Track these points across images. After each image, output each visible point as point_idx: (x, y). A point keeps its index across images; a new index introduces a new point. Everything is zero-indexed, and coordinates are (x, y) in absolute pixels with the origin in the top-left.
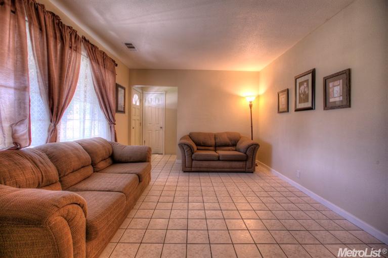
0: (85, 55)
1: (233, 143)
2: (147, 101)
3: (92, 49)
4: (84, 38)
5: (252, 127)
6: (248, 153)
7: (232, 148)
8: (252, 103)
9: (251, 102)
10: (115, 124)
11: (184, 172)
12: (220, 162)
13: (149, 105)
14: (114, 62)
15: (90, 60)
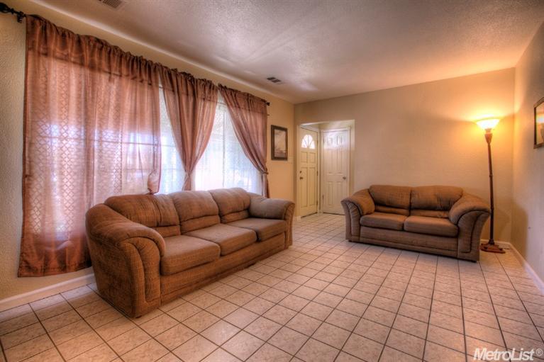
0: (223, 102)
1: (443, 204)
2: (326, 143)
3: (231, 94)
4: (220, 86)
5: (491, 177)
6: (460, 224)
7: (442, 214)
8: (492, 132)
9: (488, 130)
10: (267, 173)
11: (350, 241)
12: (405, 233)
13: (329, 147)
14: (264, 101)
15: (228, 105)
